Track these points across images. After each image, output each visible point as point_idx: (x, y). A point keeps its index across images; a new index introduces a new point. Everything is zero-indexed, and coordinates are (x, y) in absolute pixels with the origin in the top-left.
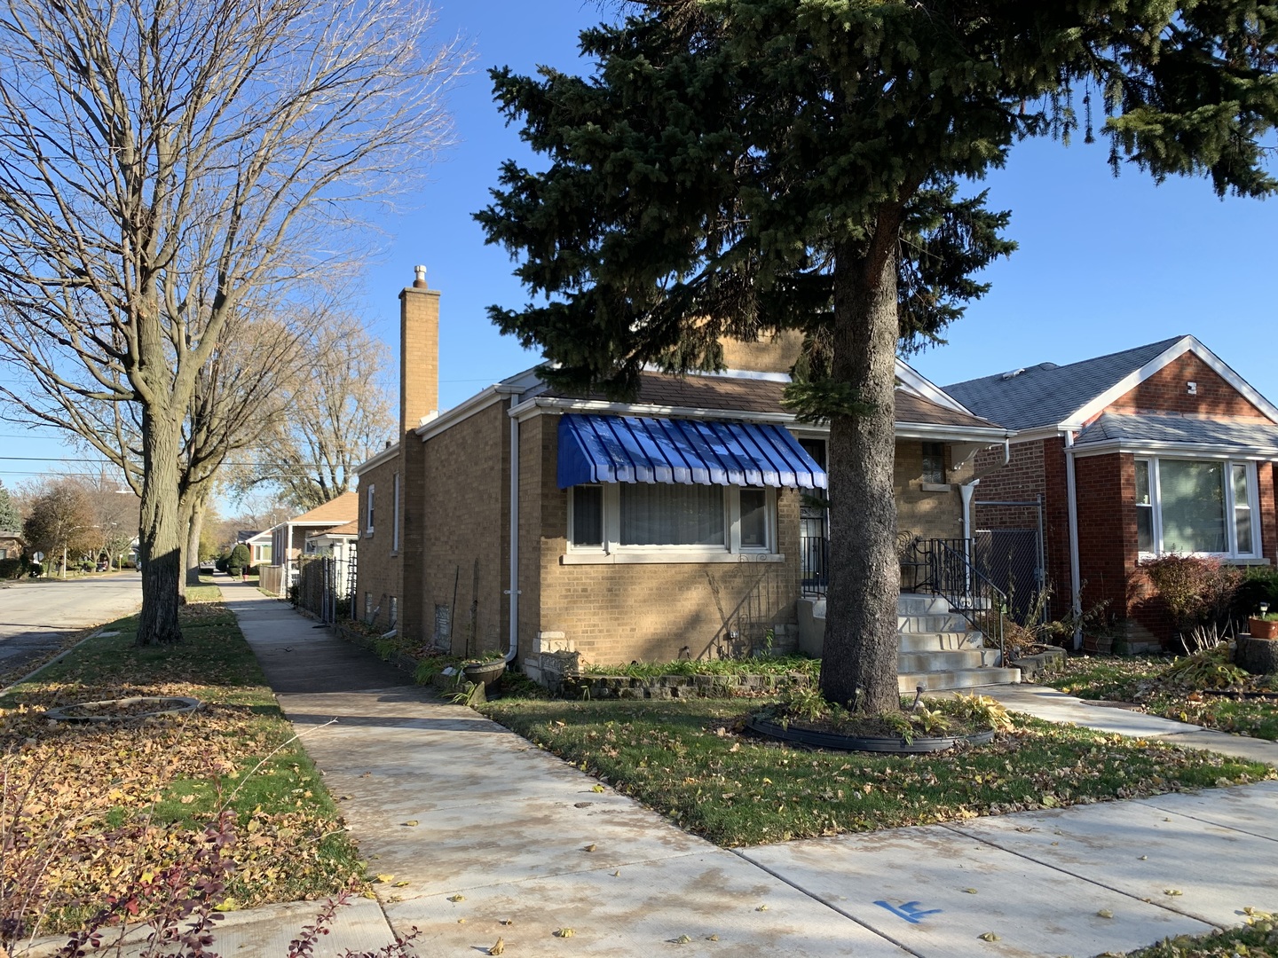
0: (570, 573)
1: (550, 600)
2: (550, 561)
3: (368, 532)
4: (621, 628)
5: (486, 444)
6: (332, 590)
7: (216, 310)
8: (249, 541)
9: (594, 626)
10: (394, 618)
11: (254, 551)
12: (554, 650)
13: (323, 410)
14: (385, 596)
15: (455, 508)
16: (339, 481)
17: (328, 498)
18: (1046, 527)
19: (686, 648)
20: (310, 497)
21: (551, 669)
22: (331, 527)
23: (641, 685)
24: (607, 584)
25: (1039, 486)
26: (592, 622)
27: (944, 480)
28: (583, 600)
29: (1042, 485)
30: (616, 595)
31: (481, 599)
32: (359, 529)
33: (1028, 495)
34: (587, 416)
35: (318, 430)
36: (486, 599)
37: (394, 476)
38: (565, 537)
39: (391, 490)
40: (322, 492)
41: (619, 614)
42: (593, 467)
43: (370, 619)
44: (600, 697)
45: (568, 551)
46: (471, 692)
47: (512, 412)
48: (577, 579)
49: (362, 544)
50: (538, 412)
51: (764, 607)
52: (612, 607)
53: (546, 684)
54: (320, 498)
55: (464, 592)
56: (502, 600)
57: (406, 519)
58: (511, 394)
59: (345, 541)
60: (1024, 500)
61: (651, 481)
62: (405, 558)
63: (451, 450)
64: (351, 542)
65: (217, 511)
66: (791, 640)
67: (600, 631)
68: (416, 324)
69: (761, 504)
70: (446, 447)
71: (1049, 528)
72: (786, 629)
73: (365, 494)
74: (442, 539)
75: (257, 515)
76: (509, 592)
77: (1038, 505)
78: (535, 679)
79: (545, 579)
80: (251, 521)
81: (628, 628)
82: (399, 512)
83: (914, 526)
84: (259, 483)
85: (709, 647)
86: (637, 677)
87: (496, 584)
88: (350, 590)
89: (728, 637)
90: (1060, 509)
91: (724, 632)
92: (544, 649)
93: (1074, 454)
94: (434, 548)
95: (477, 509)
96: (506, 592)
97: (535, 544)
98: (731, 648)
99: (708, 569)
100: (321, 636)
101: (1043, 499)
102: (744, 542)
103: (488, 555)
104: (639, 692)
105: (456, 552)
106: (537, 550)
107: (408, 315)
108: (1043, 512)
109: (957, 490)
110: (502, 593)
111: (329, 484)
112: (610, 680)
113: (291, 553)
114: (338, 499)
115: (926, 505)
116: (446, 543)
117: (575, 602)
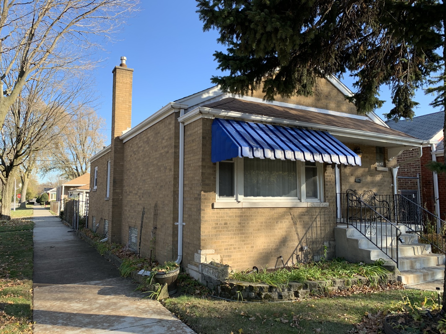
0: (218, 213)
1: (206, 229)
2: (206, 206)
3: (94, 188)
4: (246, 246)
5: (163, 139)
6: (77, 214)
7: (20, 78)
8: (49, 192)
9: (231, 245)
10: (106, 230)
11: (50, 196)
12: (209, 262)
13: (78, 142)
14: (102, 219)
15: (142, 176)
16: (84, 169)
17: (79, 175)
18: (421, 189)
19: (281, 257)
20: (72, 175)
21: (209, 275)
22: (78, 187)
23: (276, 290)
24: (238, 219)
25: (417, 170)
26: (230, 243)
27: (385, 166)
28: (225, 229)
29: (419, 169)
30: (243, 227)
31: (158, 226)
32: (90, 187)
33: (411, 174)
34: (230, 120)
35: (76, 149)
36: (162, 227)
37: (108, 162)
38: (215, 192)
39: (106, 169)
40: (77, 174)
41: (245, 238)
42: (240, 148)
43: (94, 229)
44: (249, 299)
45: (217, 201)
46: (159, 290)
47: (180, 119)
48: (222, 217)
49: (91, 194)
50: (200, 116)
51: (319, 232)
52: (241, 234)
53: (205, 283)
54: (76, 176)
55: (147, 221)
56: (173, 228)
57: (114, 182)
58: (180, 109)
59: (84, 192)
60: (409, 176)
61: (273, 158)
62: (113, 202)
63: (140, 145)
64: (87, 193)
65: (37, 180)
66: (332, 250)
67: (235, 248)
68: (121, 84)
69: (315, 174)
70: (137, 144)
71: (423, 190)
72: (329, 244)
73: (93, 171)
74: (134, 192)
75: (53, 182)
76: (177, 224)
77: (418, 178)
78: (197, 279)
79: (203, 217)
80: (50, 184)
81: (250, 246)
82: (110, 178)
83: (373, 188)
84: (52, 170)
85: (292, 256)
86: (273, 285)
87: (170, 219)
88: (85, 214)
89: (302, 249)
90: (430, 180)
91: (300, 247)
92: (203, 261)
93: (436, 155)
94: (129, 197)
95: (156, 176)
96: (176, 224)
97: (196, 196)
98: (303, 255)
99: (291, 211)
100: (71, 237)
101: (420, 176)
102: (308, 197)
103: (164, 202)
104: (275, 295)
105: (142, 199)
106: (198, 199)
107: (117, 80)
108: (420, 182)
109: (391, 171)
110: (173, 224)
111: (80, 170)
112: (256, 287)
113: (63, 196)
114: (83, 175)
115: (378, 178)
116: (136, 194)
117: (220, 231)
